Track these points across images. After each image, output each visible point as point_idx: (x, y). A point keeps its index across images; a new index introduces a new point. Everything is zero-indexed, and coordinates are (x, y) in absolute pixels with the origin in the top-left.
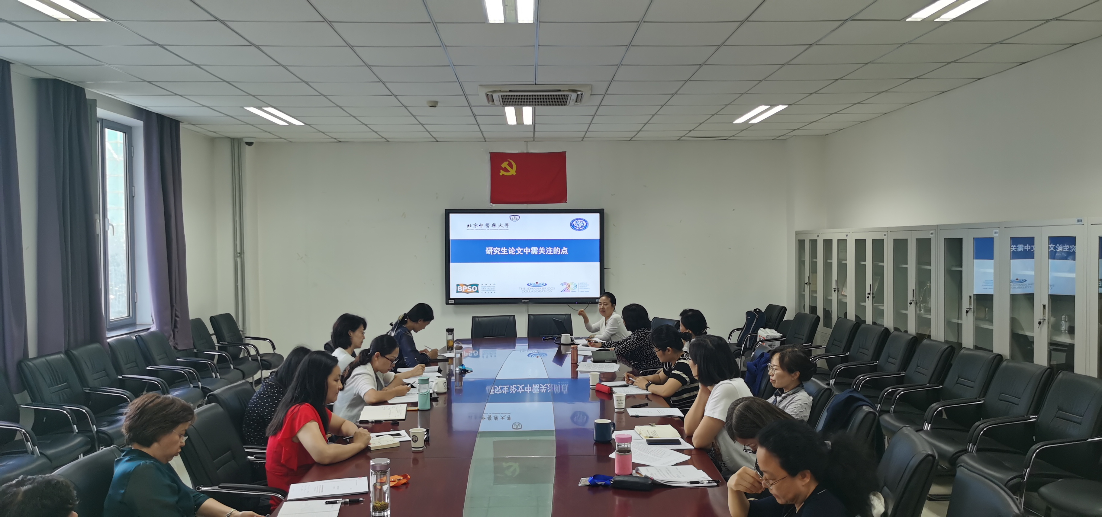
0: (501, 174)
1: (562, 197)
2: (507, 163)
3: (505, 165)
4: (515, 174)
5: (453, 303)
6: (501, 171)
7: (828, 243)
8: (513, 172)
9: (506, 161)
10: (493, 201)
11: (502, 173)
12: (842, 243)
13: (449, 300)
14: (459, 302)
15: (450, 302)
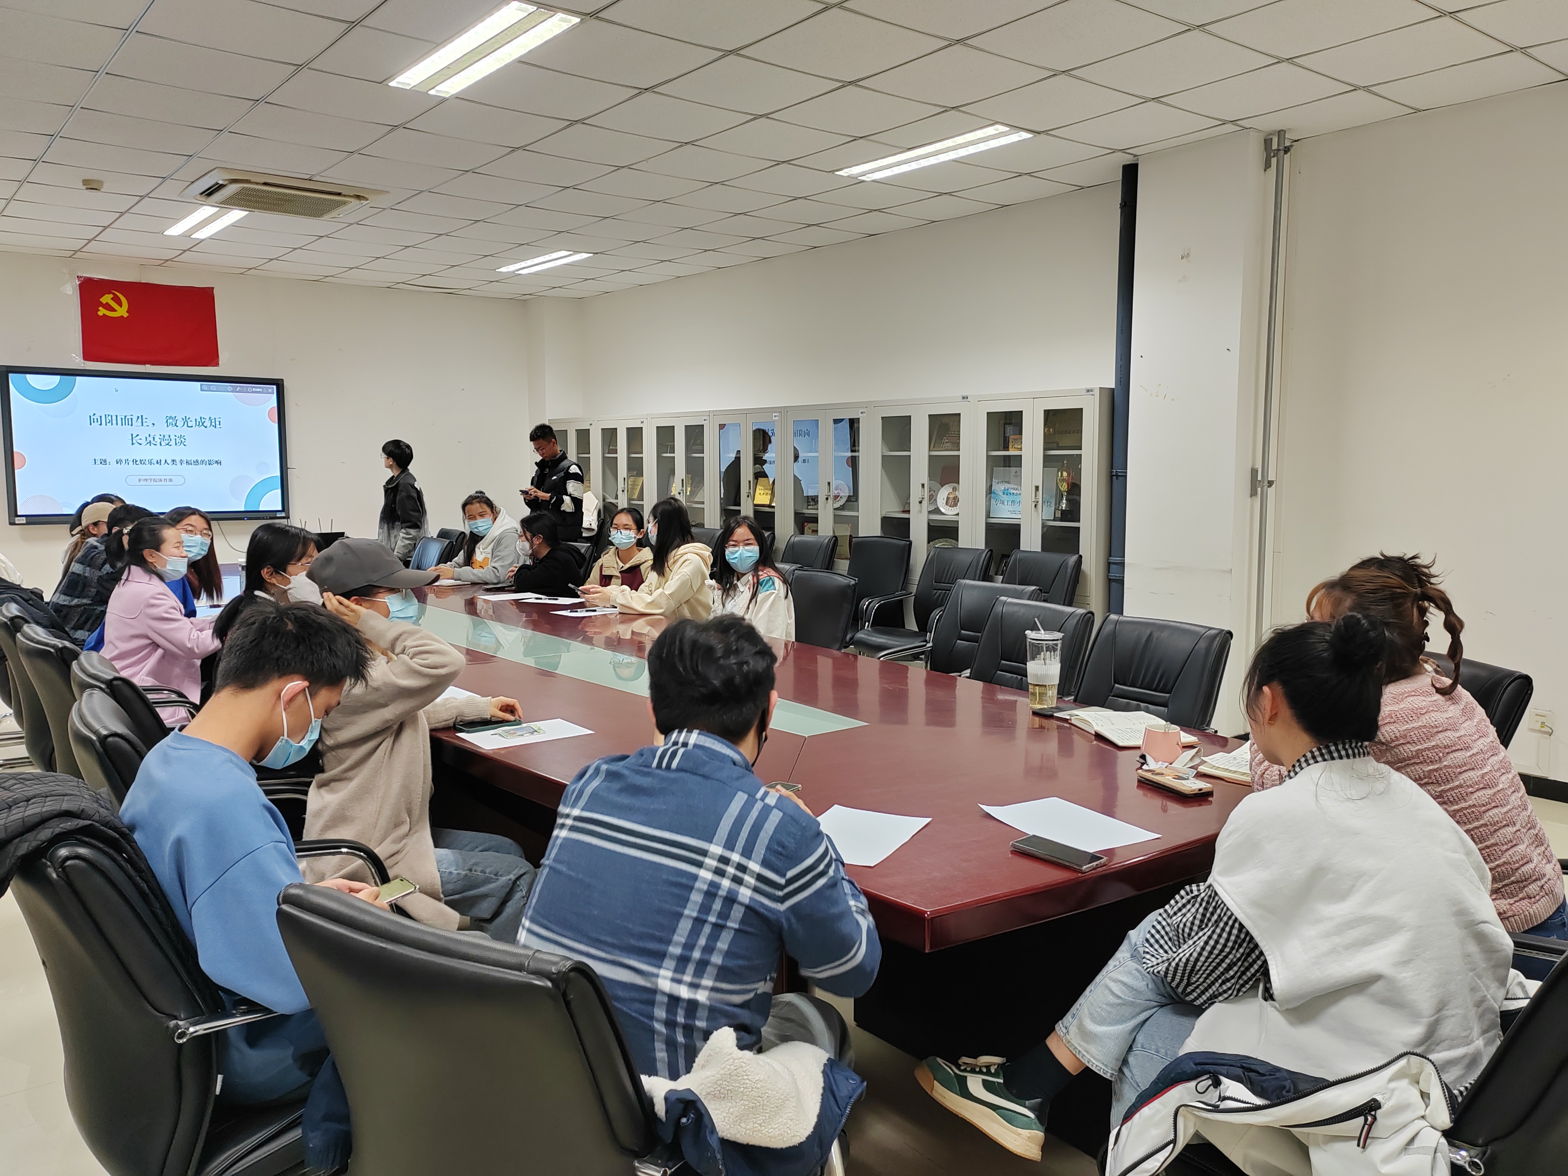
0: (100, 313)
1: (212, 358)
2: (111, 296)
3: (107, 299)
4: (126, 315)
5: (24, 522)
6: (101, 308)
7: (610, 435)
8: (122, 311)
9: (108, 294)
10: (87, 356)
11: (102, 312)
12: (634, 435)
13: (17, 519)
14: (34, 520)
15: (18, 520)
